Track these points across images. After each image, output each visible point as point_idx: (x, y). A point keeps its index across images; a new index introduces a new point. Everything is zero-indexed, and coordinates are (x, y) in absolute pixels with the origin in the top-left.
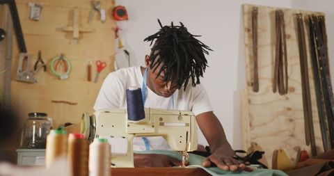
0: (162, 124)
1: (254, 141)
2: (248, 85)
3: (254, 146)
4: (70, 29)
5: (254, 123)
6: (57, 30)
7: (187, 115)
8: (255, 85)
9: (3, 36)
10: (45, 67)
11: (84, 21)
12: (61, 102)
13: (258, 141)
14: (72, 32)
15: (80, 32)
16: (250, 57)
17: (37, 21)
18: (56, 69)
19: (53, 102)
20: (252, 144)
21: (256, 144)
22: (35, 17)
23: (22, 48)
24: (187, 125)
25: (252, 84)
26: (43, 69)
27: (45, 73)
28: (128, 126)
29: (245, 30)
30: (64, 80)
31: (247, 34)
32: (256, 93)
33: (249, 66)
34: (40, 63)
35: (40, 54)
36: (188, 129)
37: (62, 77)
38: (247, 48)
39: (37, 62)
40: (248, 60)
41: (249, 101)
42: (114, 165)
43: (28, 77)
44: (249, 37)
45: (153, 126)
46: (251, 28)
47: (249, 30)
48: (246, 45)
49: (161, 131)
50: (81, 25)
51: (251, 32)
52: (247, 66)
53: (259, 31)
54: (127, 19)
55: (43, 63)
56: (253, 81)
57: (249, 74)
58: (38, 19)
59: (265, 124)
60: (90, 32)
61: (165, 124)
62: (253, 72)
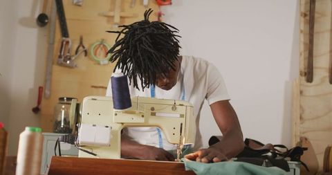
0: (153, 114)
1: (303, 135)
2: (301, 74)
3: (304, 140)
4: (111, 14)
5: (305, 116)
6: (99, 15)
7: (182, 105)
8: (309, 75)
9: (46, 21)
10: (86, 52)
11: (127, 6)
12: (100, 87)
13: (309, 136)
14: (113, 17)
15: (121, 17)
16: (305, 44)
17: (80, 6)
18: (95, 55)
19: (93, 87)
20: (301, 138)
21: (306, 139)
22: (79, 2)
23: (65, 33)
24: (182, 116)
25: (305, 74)
26: (84, 53)
27: (86, 58)
28: (116, 114)
29: (301, 15)
30: (104, 65)
31: (302, 19)
32: (309, 84)
33: (303, 54)
34: (81, 48)
35: (81, 39)
36: (183, 120)
37: (102, 63)
38: (302, 35)
39: (79, 47)
40: (302, 47)
41: (301, 92)
42: (95, 155)
43: (68, 62)
44: (305, 23)
45: (143, 116)
46: (308, 13)
47: (305, 15)
48: (302, 32)
49: (152, 121)
50: (123, 10)
51: (308, 18)
52: (301, 54)
53: (316, 15)
54: (171, 4)
55: (84, 47)
56: (306, 71)
57: (303, 62)
58: (80, 4)
59: (318, 117)
60: (132, 17)
61: (157, 114)
62: (307, 61)
